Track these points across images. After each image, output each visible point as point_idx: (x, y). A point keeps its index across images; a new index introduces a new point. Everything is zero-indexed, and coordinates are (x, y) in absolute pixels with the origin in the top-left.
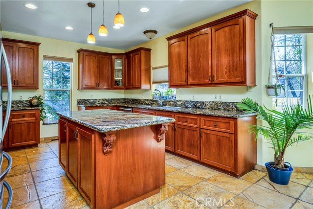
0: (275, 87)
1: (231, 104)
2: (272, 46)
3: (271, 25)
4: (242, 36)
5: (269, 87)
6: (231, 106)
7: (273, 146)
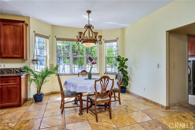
0: (36, 60)
1: (12, 69)
2: (35, 41)
3: (34, 32)
4: (21, 34)
5: (33, 60)
6: (12, 70)
7: (36, 87)
